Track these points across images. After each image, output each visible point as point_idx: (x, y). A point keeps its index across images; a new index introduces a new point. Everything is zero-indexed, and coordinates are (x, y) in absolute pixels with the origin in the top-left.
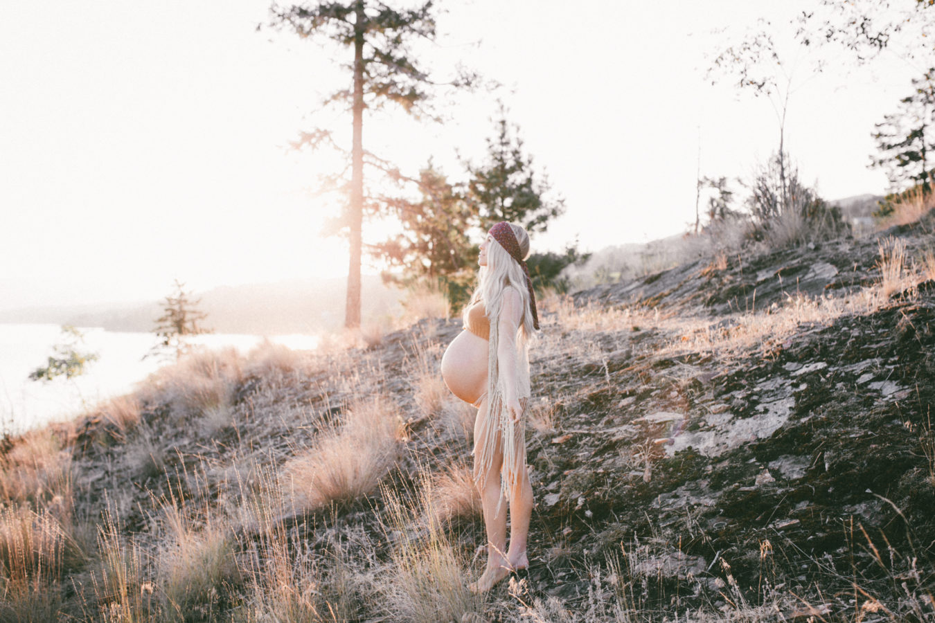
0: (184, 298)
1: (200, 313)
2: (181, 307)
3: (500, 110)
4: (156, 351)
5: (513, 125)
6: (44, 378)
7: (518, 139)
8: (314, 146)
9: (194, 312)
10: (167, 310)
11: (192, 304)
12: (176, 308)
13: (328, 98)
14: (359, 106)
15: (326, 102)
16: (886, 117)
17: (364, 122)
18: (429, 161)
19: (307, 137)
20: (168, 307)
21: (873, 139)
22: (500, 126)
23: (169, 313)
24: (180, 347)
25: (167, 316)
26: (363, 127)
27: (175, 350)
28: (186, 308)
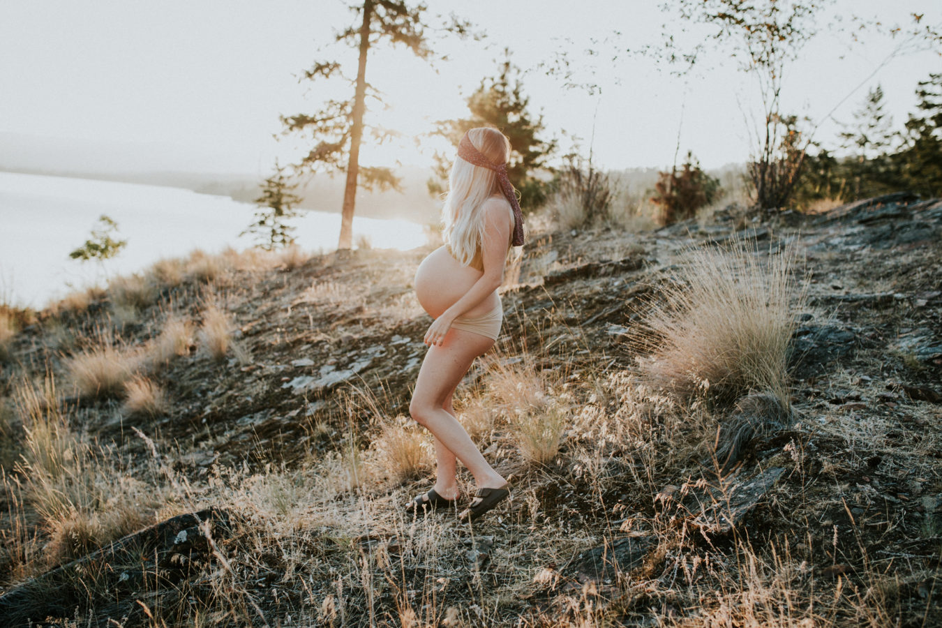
0: (282, 182)
1: (296, 197)
2: (279, 191)
3: (504, 52)
4: (253, 229)
5: (515, 67)
6: (81, 258)
7: (517, 81)
8: (327, 76)
9: (290, 196)
10: (265, 192)
11: (289, 188)
12: (275, 190)
13: (342, 34)
14: (364, 45)
15: (339, 38)
16: (931, 76)
17: (368, 58)
18: (482, 82)
19: (319, 68)
20: (266, 188)
21: (917, 96)
22: (503, 68)
23: (268, 194)
24: (275, 228)
25: (266, 197)
26: (367, 63)
27: (270, 229)
28: (283, 191)
